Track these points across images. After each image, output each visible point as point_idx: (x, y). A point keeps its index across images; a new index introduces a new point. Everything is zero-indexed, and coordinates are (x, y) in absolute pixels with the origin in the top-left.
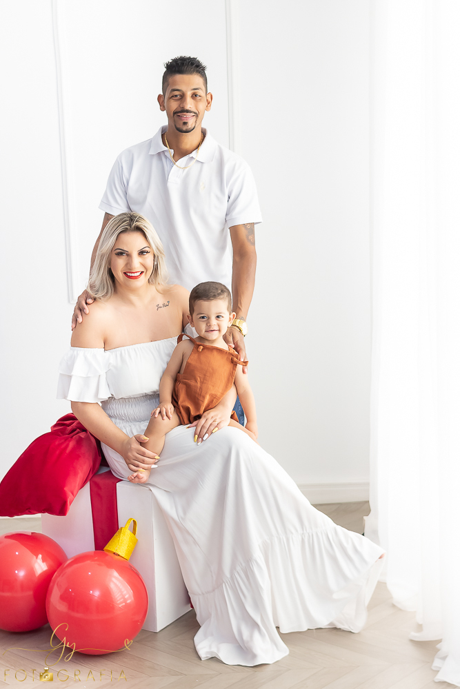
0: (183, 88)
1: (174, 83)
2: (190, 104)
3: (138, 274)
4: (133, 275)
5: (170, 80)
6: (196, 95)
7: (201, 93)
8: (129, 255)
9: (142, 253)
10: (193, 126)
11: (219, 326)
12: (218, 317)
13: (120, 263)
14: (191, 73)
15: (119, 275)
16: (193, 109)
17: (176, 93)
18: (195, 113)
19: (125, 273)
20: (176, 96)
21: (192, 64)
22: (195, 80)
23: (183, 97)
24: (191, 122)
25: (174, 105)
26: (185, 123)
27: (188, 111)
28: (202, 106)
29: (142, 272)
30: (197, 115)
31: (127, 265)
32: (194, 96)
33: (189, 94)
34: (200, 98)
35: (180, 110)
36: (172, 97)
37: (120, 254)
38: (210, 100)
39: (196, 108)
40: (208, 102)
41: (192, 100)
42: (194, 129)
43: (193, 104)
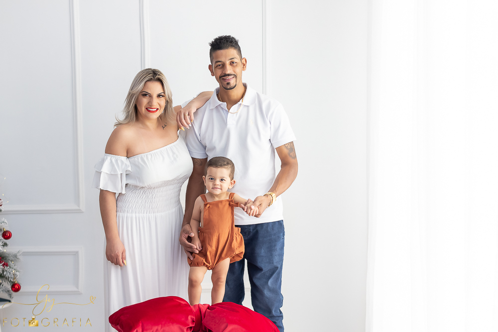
0: (223, 59)
1: (217, 57)
2: (229, 70)
3: (155, 110)
4: (152, 110)
5: (214, 55)
6: (233, 63)
7: (237, 60)
8: (151, 96)
9: (159, 96)
10: (235, 84)
11: (221, 186)
12: (222, 180)
13: (145, 101)
14: (227, 48)
15: (143, 110)
16: (233, 73)
17: (219, 63)
18: (234, 75)
19: (146, 108)
20: (219, 65)
21: (227, 41)
22: (231, 52)
23: (223, 66)
24: (233, 82)
25: (219, 72)
26: (228, 84)
27: (229, 75)
28: (238, 70)
29: (158, 109)
30: (235, 76)
31: (148, 103)
32: (232, 63)
33: (228, 63)
34: (236, 64)
36: (217, 66)
37: (145, 95)
38: (245, 63)
39: (235, 72)
40: (244, 65)
41: (230, 66)
42: (235, 86)
43: (232, 69)
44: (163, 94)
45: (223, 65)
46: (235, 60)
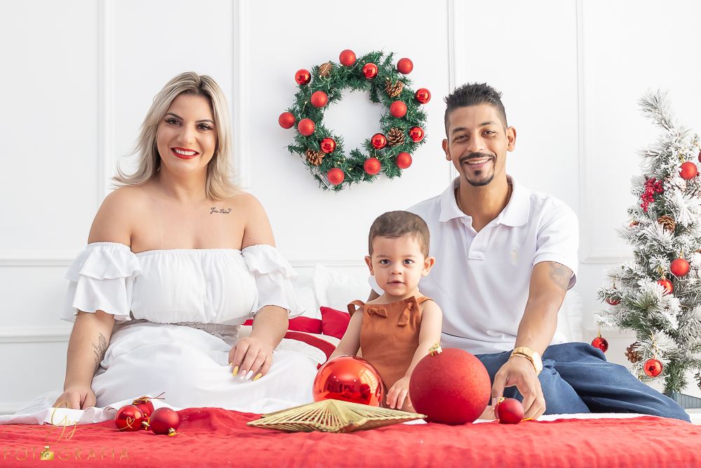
0: (467, 124)
1: (457, 120)
2: (479, 144)
3: (191, 154)
5: (451, 117)
6: (488, 132)
7: (496, 126)
8: (183, 124)
9: (201, 126)
10: (491, 174)
11: (406, 275)
12: (406, 262)
13: (170, 132)
15: (165, 151)
16: (487, 151)
17: (461, 133)
18: (489, 156)
19: (173, 150)
20: (461, 136)
22: (486, 112)
24: (487, 169)
25: (457, 149)
26: (478, 173)
27: (478, 155)
29: (197, 153)
30: (493, 159)
31: (177, 137)
32: (486, 133)
33: (477, 131)
34: (494, 134)
35: (467, 154)
36: (456, 139)
37: (173, 121)
38: (513, 136)
39: (491, 150)
40: (511, 140)
41: (483, 139)
42: (492, 178)
43: (484, 144)
44: (210, 124)
45: (467, 136)
46: (492, 128)
